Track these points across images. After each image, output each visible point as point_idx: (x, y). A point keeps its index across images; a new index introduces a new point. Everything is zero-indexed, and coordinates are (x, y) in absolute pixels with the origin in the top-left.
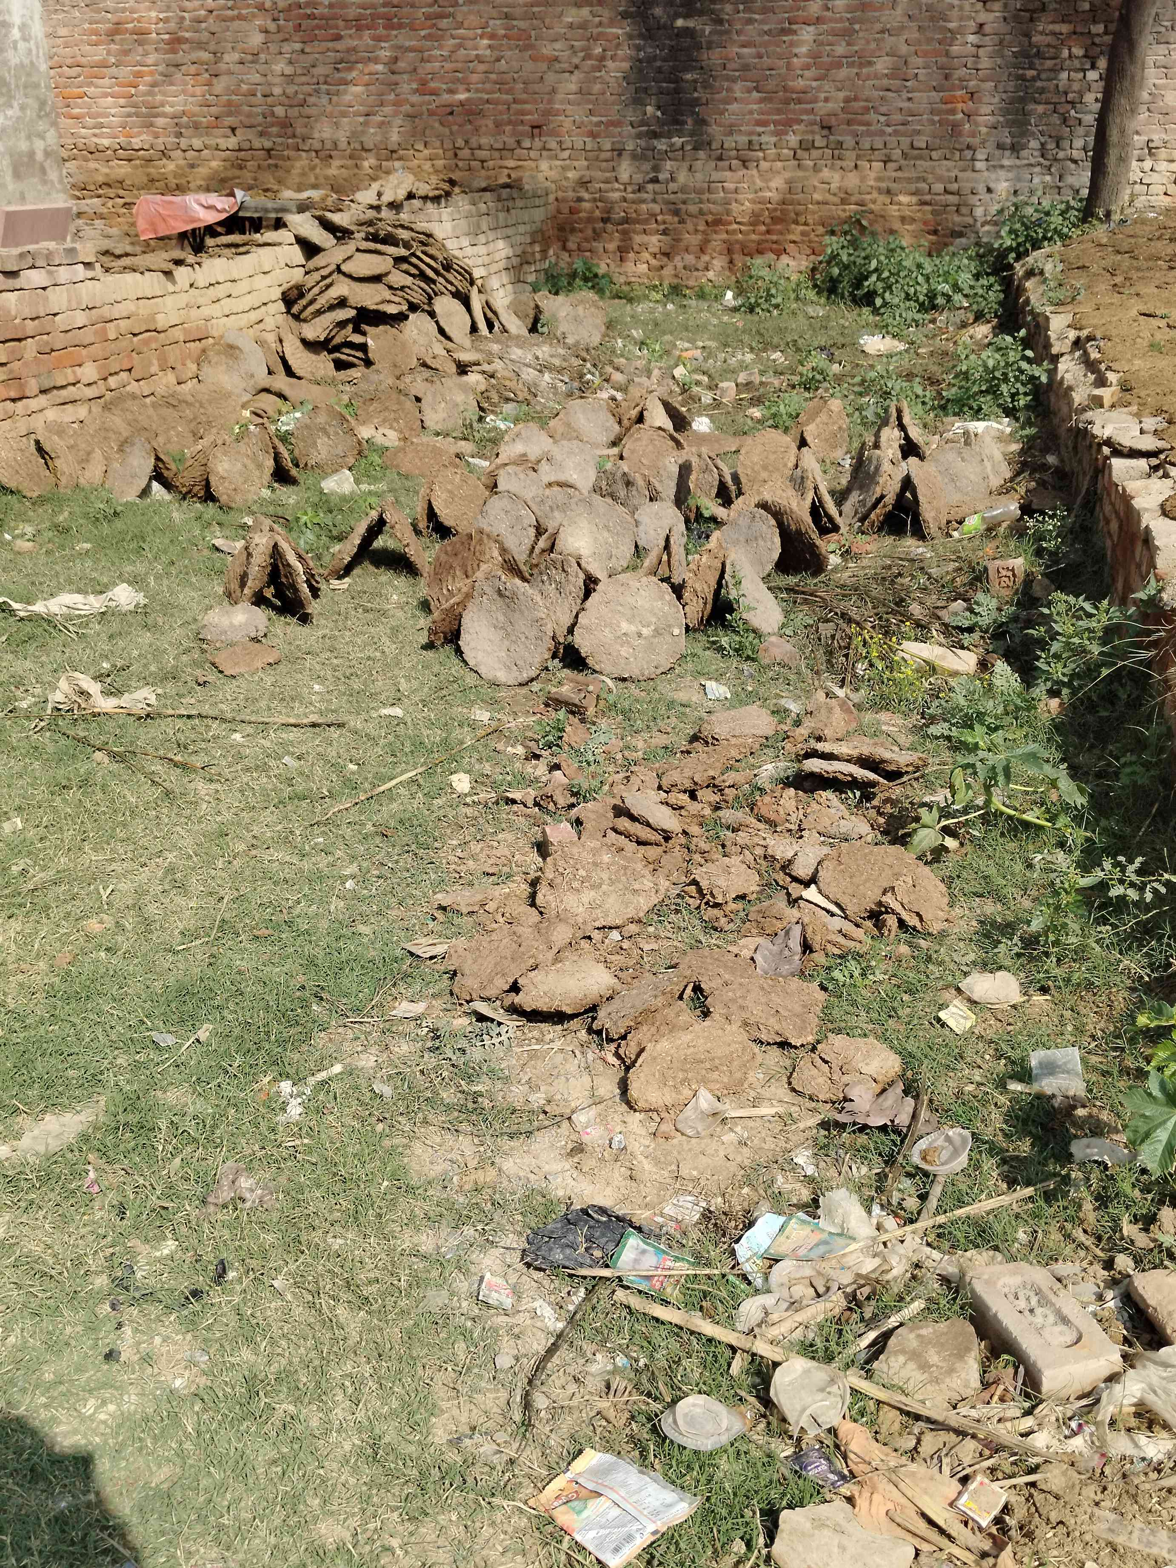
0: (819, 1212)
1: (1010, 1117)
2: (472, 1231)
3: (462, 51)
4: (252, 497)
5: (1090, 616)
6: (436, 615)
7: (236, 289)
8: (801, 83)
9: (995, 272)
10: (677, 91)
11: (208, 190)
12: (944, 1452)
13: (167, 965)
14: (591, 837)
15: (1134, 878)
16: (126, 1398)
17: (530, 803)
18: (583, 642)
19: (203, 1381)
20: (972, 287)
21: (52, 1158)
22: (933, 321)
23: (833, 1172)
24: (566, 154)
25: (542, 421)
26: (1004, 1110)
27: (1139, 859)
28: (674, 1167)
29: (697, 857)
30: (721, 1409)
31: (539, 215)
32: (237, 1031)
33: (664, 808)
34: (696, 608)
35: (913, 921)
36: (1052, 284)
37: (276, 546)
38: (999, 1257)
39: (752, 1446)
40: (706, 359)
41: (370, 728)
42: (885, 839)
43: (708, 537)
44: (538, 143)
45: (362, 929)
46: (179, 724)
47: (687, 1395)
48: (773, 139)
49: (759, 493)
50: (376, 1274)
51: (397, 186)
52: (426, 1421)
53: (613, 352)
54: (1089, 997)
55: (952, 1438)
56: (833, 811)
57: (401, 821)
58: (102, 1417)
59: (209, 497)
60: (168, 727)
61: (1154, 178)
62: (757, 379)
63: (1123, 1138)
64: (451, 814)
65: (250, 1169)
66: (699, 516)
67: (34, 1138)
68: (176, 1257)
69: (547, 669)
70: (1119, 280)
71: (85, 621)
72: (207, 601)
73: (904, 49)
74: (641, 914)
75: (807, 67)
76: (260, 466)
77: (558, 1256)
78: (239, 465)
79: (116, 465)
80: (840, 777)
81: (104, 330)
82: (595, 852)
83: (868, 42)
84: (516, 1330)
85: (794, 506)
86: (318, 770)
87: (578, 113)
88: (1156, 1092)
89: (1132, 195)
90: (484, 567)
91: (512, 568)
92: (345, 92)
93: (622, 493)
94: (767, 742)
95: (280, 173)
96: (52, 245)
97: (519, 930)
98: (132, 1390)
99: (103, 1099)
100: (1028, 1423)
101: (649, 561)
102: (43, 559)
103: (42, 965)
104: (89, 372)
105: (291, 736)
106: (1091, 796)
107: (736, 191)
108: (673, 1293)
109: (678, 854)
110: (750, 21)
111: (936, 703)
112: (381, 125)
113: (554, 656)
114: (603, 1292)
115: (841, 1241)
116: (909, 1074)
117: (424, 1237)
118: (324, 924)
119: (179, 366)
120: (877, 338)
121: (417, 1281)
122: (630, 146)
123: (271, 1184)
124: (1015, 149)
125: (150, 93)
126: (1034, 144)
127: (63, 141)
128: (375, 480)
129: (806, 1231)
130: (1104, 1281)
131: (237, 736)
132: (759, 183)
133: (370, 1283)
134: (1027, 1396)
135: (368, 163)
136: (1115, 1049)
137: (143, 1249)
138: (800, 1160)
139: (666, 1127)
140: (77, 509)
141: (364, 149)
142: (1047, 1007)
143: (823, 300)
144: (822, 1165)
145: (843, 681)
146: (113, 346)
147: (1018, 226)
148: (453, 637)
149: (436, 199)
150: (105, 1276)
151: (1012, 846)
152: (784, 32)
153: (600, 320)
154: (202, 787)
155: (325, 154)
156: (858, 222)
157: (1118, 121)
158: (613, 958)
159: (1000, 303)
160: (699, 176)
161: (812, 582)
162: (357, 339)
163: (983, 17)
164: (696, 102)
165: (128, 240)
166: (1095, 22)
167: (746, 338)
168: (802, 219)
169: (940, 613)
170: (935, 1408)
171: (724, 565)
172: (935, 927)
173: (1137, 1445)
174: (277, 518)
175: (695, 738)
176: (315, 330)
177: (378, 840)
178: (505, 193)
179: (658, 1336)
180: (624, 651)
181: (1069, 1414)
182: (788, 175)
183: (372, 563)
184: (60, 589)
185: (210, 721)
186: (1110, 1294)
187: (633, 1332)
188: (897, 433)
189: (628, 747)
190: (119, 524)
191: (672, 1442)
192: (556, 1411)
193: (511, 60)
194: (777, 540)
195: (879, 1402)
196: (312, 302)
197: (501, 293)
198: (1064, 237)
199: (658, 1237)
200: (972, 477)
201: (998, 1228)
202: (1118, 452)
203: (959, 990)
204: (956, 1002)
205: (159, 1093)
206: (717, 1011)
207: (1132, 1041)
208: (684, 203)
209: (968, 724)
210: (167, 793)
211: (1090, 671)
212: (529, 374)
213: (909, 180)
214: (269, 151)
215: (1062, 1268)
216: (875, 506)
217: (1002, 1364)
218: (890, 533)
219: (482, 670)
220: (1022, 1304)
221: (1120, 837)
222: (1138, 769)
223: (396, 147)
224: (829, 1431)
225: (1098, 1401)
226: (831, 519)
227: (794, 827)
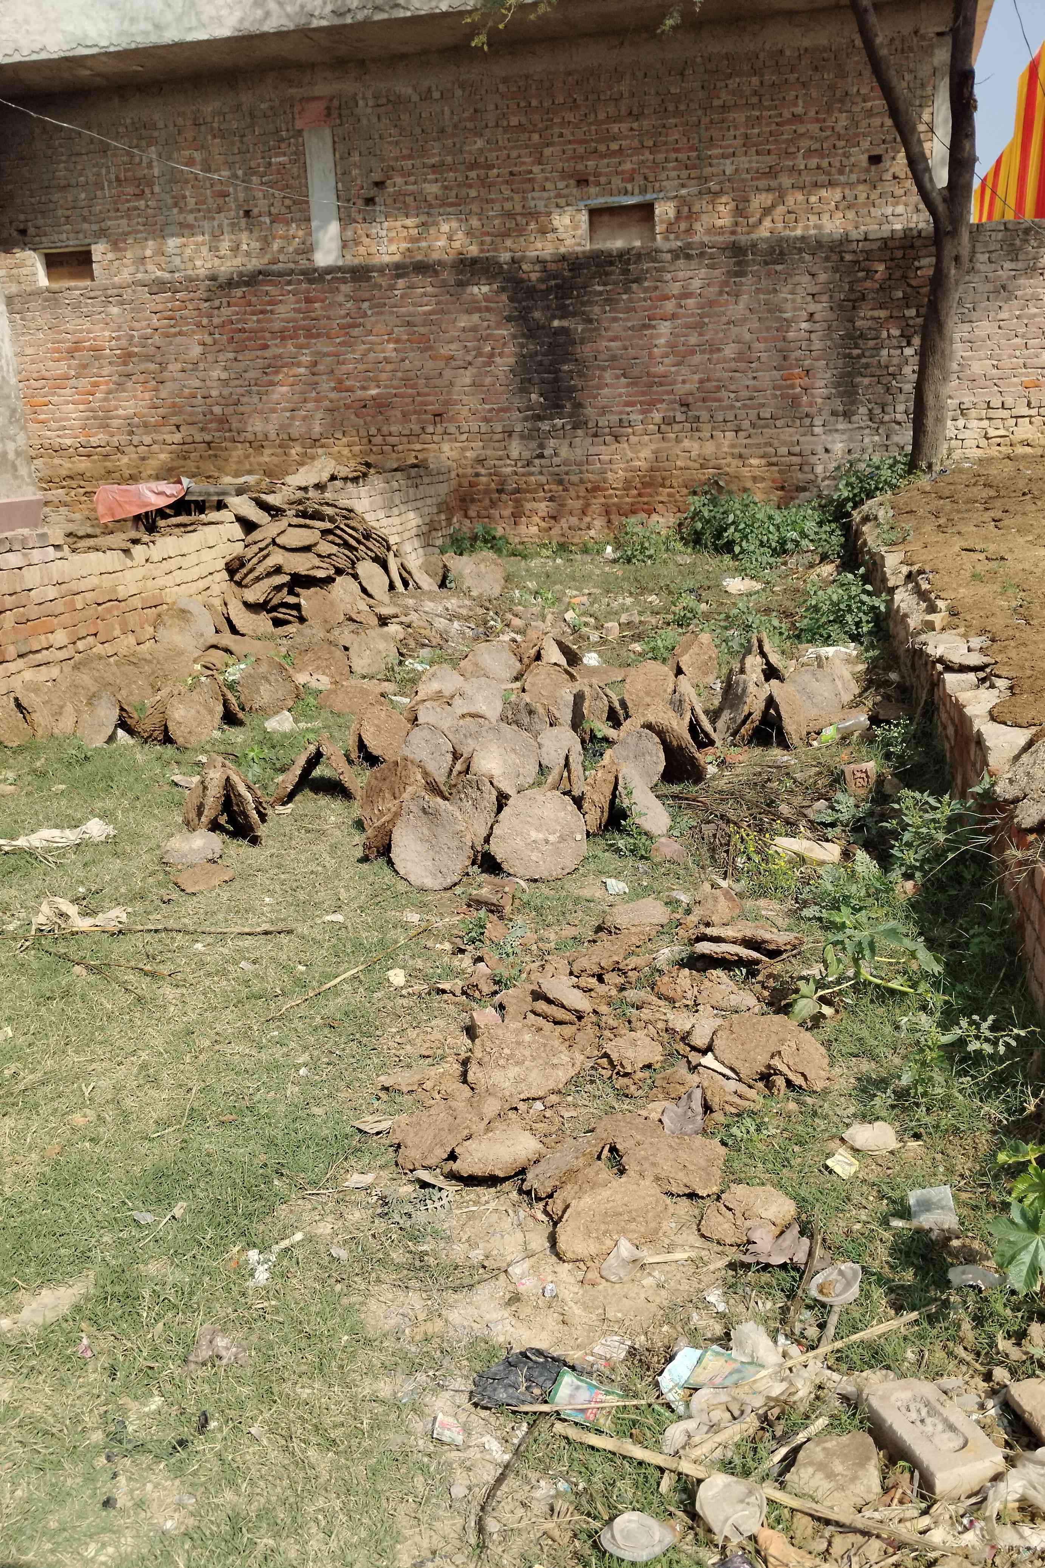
0: (731, 1344)
1: (894, 1250)
2: (424, 1377)
3: (372, 354)
4: (204, 738)
5: (935, 809)
6: (370, 832)
7: (185, 562)
8: (661, 369)
9: (836, 520)
10: (556, 380)
11: (157, 478)
12: (853, 1552)
13: (144, 1151)
14: (514, 1019)
15: (988, 1033)
16: (123, 1540)
17: (458, 992)
18: (498, 850)
19: (191, 1522)
20: (816, 533)
21: (49, 1328)
22: (785, 564)
23: (741, 1308)
24: (464, 437)
25: (454, 662)
26: (889, 1244)
27: (991, 1018)
28: (601, 1311)
29: (607, 1033)
30: (653, 1523)
31: (443, 489)
32: (208, 1207)
33: (576, 990)
34: (594, 816)
35: (798, 1080)
36: (886, 527)
37: (228, 779)
38: (891, 1375)
39: (682, 1556)
40: (592, 604)
41: (316, 934)
42: (770, 1010)
43: (601, 755)
44: (440, 429)
45: (316, 1110)
46: (148, 937)
47: (621, 1512)
48: (641, 417)
49: (644, 715)
50: (341, 1418)
51: (322, 470)
52: (392, 1547)
53: (512, 601)
54: (956, 1141)
55: (859, 1539)
56: (723, 987)
57: (346, 1013)
58: (103, 1558)
59: (168, 739)
60: (137, 941)
61: (967, 434)
62: (636, 619)
63: (992, 1264)
64: (390, 1005)
65: (224, 1330)
66: (593, 737)
67: (33, 1311)
68: (163, 1411)
69: (467, 874)
70: (942, 521)
71: (62, 852)
72: (168, 830)
73: (747, 337)
74: (561, 1086)
75: (666, 355)
76: (211, 711)
77: (502, 1395)
78: (193, 712)
79: (86, 716)
80: (728, 957)
81: (73, 601)
82: (518, 1032)
83: (717, 332)
84: (468, 1464)
85: (675, 725)
86: (271, 972)
87: (473, 402)
88: (1018, 1220)
89: (949, 449)
90: (409, 789)
91: (434, 788)
92: (273, 391)
93: (526, 720)
94: (662, 930)
95: (220, 462)
96: (26, 531)
97: (453, 1104)
98: (127, 1532)
99: (91, 1274)
100: (926, 1521)
101: (551, 779)
102: (24, 800)
103: (34, 1157)
104: (60, 637)
105: (247, 943)
106: (947, 964)
107: (610, 462)
108: (605, 1423)
109: (590, 1031)
110: (615, 320)
111: (807, 888)
112: (304, 419)
113: (474, 863)
114: (543, 1425)
115: (752, 1369)
116: (804, 1217)
117: (382, 1384)
118: (282, 1108)
119: (138, 629)
120: (738, 580)
121: (378, 1424)
122: (518, 428)
123: (244, 1343)
124: (847, 415)
125: (105, 400)
126: (863, 410)
127: (31, 442)
128: (312, 718)
129: (721, 1361)
130: (985, 1392)
131: (199, 946)
132: (630, 455)
133: (335, 1426)
134: (923, 1497)
135: (295, 451)
136: (981, 1186)
137: (133, 1405)
138: (711, 1299)
139: (592, 1275)
140: (52, 755)
141: (290, 439)
142: (921, 1151)
143: (689, 550)
144: (732, 1301)
145: (725, 873)
146: (79, 616)
147: (853, 479)
148: (385, 851)
149: (355, 480)
150: (100, 1432)
151: (881, 1011)
152: (645, 327)
153: (499, 575)
154: (169, 992)
155: (258, 444)
156: (716, 483)
157: (933, 388)
158: (538, 1126)
159: (842, 546)
160: (578, 451)
161: (693, 790)
162: (292, 600)
163: (812, 308)
164: (573, 389)
165: (89, 523)
166: (908, 307)
167: (626, 585)
168: (668, 483)
169: (807, 811)
170: (842, 1513)
171: (616, 778)
172: (819, 1086)
173: (1022, 1537)
174: (226, 754)
175: (599, 929)
176: (254, 594)
177: (326, 1031)
178: (413, 472)
179: (594, 1461)
180: (535, 856)
181: (961, 1512)
182: (653, 446)
183: (312, 790)
184: (39, 825)
185: (174, 934)
186: (990, 1403)
187: (571, 1460)
188: (759, 659)
189: (541, 939)
190: (89, 767)
191: (611, 1555)
192: (507, 1533)
193: (415, 360)
194: (662, 755)
195: (793, 1510)
196: (251, 571)
197: (414, 555)
198: (893, 487)
199: (590, 1374)
200: (826, 694)
201: (889, 1349)
202: (949, 668)
203: (842, 1140)
204: (841, 1150)
205: (141, 1266)
206: (632, 1168)
207: (996, 1177)
208: (567, 474)
209: (835, 906)
210: (139, 999)
211: (938, 855)
212: (441, 623)
213: (758, 446)
214: (209, 443)
215: (947, 1382)
216: (744, 722)
217: (899, 1470)
218: (758, 745)
219: (412, 879)
220: (914, 1415)
221: (975, 999)
222: (985, 938)
223: (317, 437)
224: (750, 1538)
225: (985, 1499)
226: (707, 735)
227: (690, 1003)
